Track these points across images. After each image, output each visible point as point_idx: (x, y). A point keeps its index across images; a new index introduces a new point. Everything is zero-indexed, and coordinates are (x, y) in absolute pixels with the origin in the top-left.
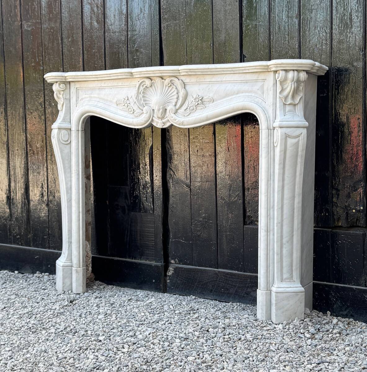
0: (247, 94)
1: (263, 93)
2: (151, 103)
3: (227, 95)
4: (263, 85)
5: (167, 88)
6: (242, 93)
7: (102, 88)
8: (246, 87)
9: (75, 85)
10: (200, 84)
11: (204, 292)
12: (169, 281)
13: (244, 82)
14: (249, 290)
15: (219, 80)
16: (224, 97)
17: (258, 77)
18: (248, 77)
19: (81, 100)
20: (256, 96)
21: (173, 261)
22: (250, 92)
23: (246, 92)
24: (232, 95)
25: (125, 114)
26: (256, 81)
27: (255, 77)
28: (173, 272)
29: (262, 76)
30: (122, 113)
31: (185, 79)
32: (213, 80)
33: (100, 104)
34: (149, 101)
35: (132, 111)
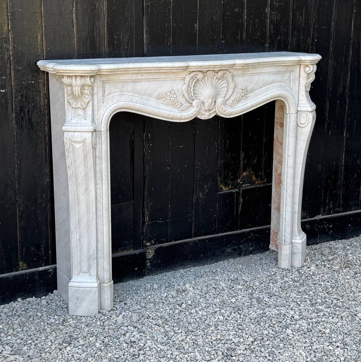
0: (279, 84)
1: (290, 82)
2: (200, 95)
3: (264, 85)
4: (290, 75)
5: (217, 80)
6: (275, 83)
7: (137, 80)
8: (279, 78)
9: (101, 77)
10: (243, 76)
11: (185, 263)
12: (149, 264)
13: (276, 74)
14: (224, 248)
15: (259, 71)
16: (261, 87)
17: (287, 69)
18: (280, 69)
19: (108, 95)
20: (285, 85)
21: (148, 244)
22: (281, 82)
23: (278, 82)
24: (267, 85)
25: (169, 108)
26: (285, 72)
27: (284, 69)
28: (153, 254)
29: (290, 69)
30: (165, 107)
31: (234, 72)
32: (255, 72)
33: (135, 99)
34: (198, 94)
35: (180, 105)
